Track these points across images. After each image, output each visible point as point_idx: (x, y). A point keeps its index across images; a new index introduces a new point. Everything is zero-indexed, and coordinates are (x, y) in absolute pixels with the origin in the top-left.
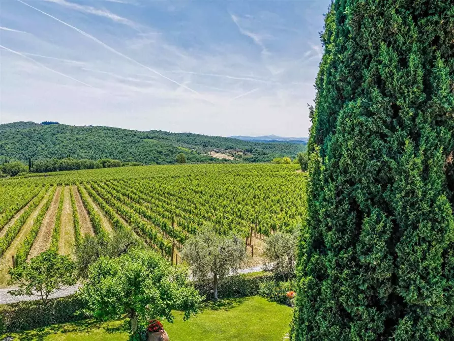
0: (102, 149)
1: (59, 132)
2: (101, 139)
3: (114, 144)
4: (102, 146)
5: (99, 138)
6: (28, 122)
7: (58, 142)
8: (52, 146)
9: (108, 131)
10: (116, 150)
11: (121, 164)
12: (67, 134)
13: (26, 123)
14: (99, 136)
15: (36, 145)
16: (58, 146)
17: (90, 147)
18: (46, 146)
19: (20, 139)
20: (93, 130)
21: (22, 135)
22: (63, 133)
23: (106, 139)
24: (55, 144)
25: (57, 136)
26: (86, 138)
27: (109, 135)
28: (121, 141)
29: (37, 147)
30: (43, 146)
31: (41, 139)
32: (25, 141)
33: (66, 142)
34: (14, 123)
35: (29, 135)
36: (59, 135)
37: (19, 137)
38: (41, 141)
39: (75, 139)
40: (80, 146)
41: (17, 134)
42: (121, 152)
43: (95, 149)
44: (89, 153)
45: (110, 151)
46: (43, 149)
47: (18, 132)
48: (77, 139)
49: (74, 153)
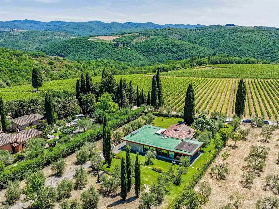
0: (259, 44)
1: (233, 32)
2: (259, 37)
3: (267, 40)
4: (259, 42)
5: (258, 36)
6: (217, 25)
7: (232, 38)
8: (228, 41)
9: (265, 32)
10: (268, 44)
11: (256, 61)
12: (238, 34)
13: (216, 26)
14: (258, 35)
15: (219, 40)
16: (232, 41)
17: (251, 43)
18: (225, 41)
19: (212, 36)
20: (255, 31)
21: (213, 34)
22: (236, 33)
23: (262, 37)
24: (230, 40)
25: (232, 34)
26: (249, 37)
27: (265, 34)
28: (272, 38)
29: (220, 42)
30: (223, 41)
31: (223, 36)
32: (214, 38)
33: (237, 39)
34: (210, 26)
35: (216, 34)
36: (233, 34)
37: (211, 35)
38: (222, 38)
39: (242, 37)
40: (244, 41)
41: (210, 33)
42: (271, 46)
43: (254, 44)
44: (249, 46)
45: (263, 45)
46: (223, 43)
47: (211, 32)
48: (244, 37)
49: (240, 46)
